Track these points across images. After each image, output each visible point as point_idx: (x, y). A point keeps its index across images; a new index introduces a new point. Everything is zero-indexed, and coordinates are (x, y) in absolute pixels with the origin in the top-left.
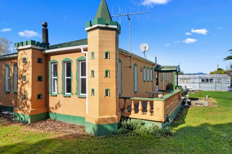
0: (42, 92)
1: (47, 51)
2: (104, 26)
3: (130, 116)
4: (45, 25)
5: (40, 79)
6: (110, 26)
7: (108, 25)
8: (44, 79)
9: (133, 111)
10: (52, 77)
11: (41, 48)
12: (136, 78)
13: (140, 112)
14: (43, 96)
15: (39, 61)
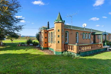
0: (47, 42)
1: (47, 30)
2: (57, 22)
3: (68, 50)
4: (48, 22)
5: (46, 38)
6: (59, 22)
7: (59, 21)
8: (47, 38)
9: (69, 49)
10: (49, 37)
11: (46, 29)
12: (77, 38)
13: (71, 49)
14: (47, 43)
15: (46, 33)
